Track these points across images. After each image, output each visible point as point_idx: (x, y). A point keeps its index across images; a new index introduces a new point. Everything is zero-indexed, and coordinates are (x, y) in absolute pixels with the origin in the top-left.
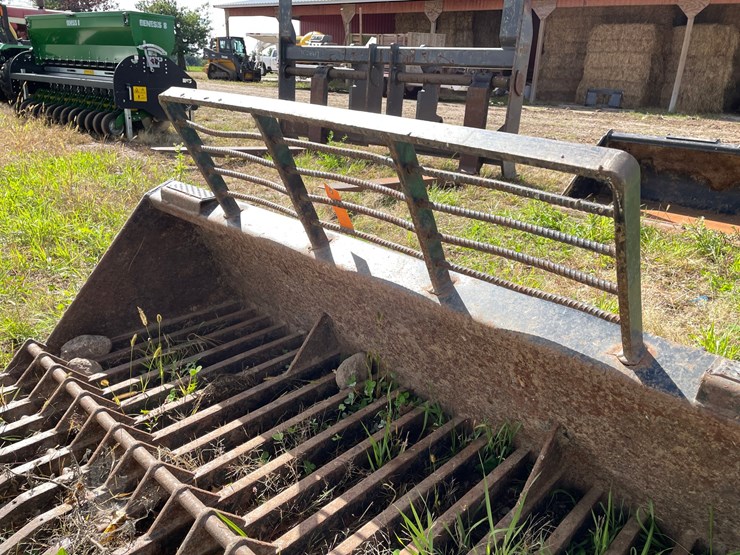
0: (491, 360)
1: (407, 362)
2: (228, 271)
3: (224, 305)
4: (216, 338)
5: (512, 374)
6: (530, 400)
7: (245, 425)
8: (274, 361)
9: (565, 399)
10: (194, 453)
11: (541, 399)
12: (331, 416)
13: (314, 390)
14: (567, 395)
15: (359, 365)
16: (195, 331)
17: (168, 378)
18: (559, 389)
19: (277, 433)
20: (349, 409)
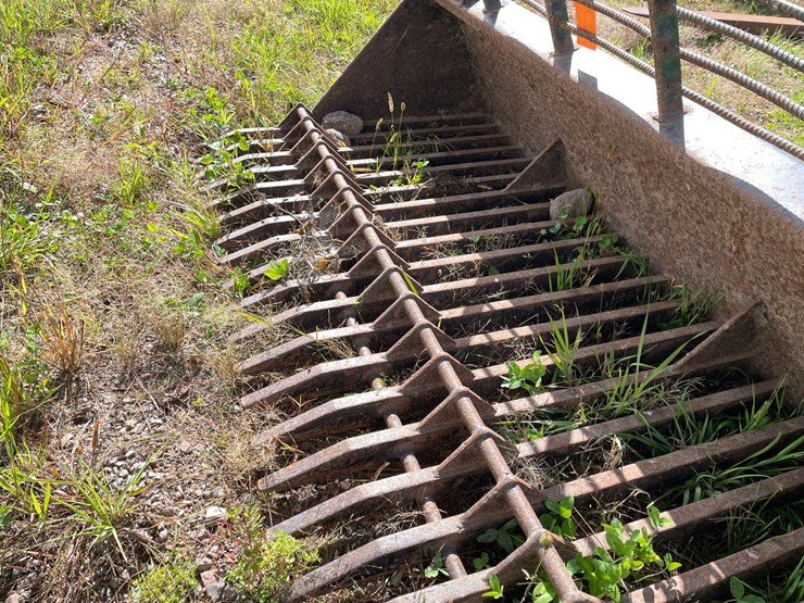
0: (711, 216)
1: (628, 207)
2: (482, 79)
3: (472, 115)
4: (453, 143)
5: (727, 235)
6: (738, 268)
7: (451, 222)
8: (498, 177)
9: (774, 273)
10: (401, 230)
11: (750, 269)
12: (532, 237)
13: (525, 213)
14: (777, 269)
15: (578, 201)
16: (436, 133)
17: (400, 166)
18: (770, 260)
19: (474, 236)
20: (550, 237)
